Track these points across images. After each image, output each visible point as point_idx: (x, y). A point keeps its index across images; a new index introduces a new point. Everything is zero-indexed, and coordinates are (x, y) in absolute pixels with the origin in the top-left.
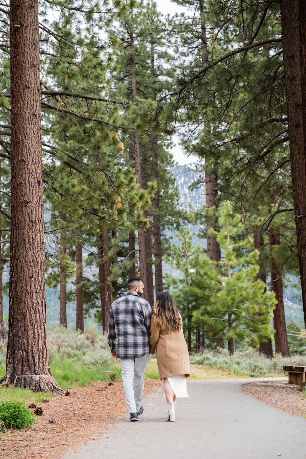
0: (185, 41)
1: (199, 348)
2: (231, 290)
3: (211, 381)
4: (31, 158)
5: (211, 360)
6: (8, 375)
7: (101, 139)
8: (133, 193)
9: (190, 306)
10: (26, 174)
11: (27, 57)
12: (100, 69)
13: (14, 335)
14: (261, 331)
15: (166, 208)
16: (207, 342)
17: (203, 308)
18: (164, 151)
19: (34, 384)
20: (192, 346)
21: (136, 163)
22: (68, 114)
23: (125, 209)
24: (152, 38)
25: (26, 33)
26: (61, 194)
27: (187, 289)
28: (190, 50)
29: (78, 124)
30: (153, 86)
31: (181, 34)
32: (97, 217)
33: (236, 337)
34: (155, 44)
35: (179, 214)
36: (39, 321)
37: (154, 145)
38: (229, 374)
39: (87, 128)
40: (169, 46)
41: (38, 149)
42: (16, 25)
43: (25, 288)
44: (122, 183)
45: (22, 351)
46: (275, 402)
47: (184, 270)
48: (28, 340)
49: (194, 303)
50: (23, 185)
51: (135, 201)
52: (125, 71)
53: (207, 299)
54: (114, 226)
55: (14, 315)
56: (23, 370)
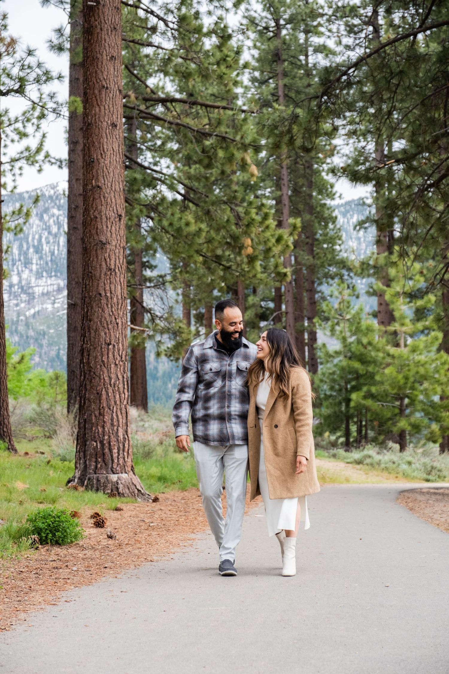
0: (351, 30)
1: (360, 442)
2: (404, 365)
3: (369, 485)
4: (109, 184)
5: (373, 458)
6: (78, 475)
7: (224, 161)
8: (268, 234)
9: (349, 386)
10: (102, 205)
11: (105, 46)
12: (225, 66)
13: (85, 421)
14: (444, 421)
15: (325, 256)
16: (371, 434)
17: (365, 389)
18: (322, 179)
19: (110, 486)
20: (351, 440)
21: (282, 195)
22: (182, 128)
23: (257, 256)
24: (307, 25)
25: (103, 13)
26: (172, 235)
27: (344, 363)
28: (357, 42)
29: (194, 141)
30: (307, 90)
31: (344, 19)
32: (221, 267)
33: (409, 428)
34: (311, 34)
35: (343, 264)
36: (118, 402)
37: (308, 171)
38: (397, 477)
39: (207, 146)
40: (329, 37)
41: (118, 171)
42: (89, 3)
43: (100, 357)
44: (253, 220)
45: (96, 442)
46: (431, 515)
47: (340, 337)
48: (103, 427)
49: (353, 383)
50: (98, 220)
51: (270, 244)
52: (269, 70)
53: (371, 376)
54: (243, 279)
55: (85, 394)
56: (96, 467)
